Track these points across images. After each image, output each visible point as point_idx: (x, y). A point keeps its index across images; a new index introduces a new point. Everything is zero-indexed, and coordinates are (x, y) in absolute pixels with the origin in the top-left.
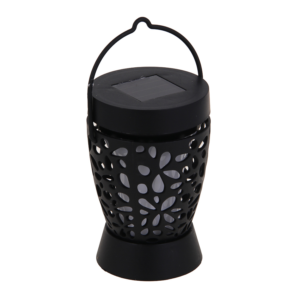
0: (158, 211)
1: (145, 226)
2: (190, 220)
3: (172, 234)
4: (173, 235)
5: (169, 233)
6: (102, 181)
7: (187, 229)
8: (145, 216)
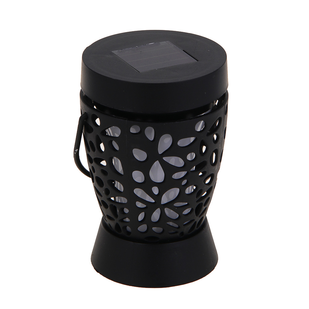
0: (157, 204)
1: (142, 222)
2: (199, 217)
3: (176, 232)
4: (178, 234)
5: (172, 231)
6: (94, 164)
7: (197, 228)
8: (141, 210)
